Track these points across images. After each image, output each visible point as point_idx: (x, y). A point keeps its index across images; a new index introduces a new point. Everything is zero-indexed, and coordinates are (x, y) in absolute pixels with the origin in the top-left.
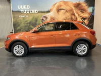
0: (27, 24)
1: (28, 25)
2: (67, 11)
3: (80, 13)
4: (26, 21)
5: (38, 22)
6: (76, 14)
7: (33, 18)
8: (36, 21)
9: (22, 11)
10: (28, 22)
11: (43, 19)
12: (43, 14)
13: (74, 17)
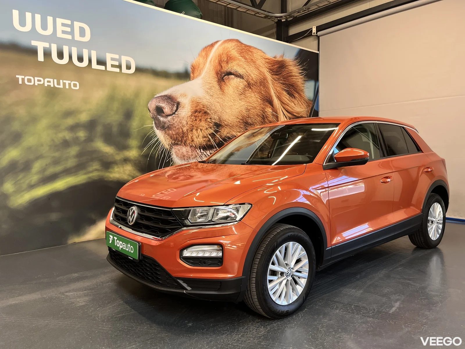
0: (73, 128)
1: (82, 134)
2: (249, 85)
3: (286, 97)
4: (68, 114)
5: (135, 124)
6: (276, 101)
7: (111, 98)
8: (128, 115)
9: (40, 46)
10: (84, 117)
11: (159, 110)
12: (161, 83)
13: (269, 110)
